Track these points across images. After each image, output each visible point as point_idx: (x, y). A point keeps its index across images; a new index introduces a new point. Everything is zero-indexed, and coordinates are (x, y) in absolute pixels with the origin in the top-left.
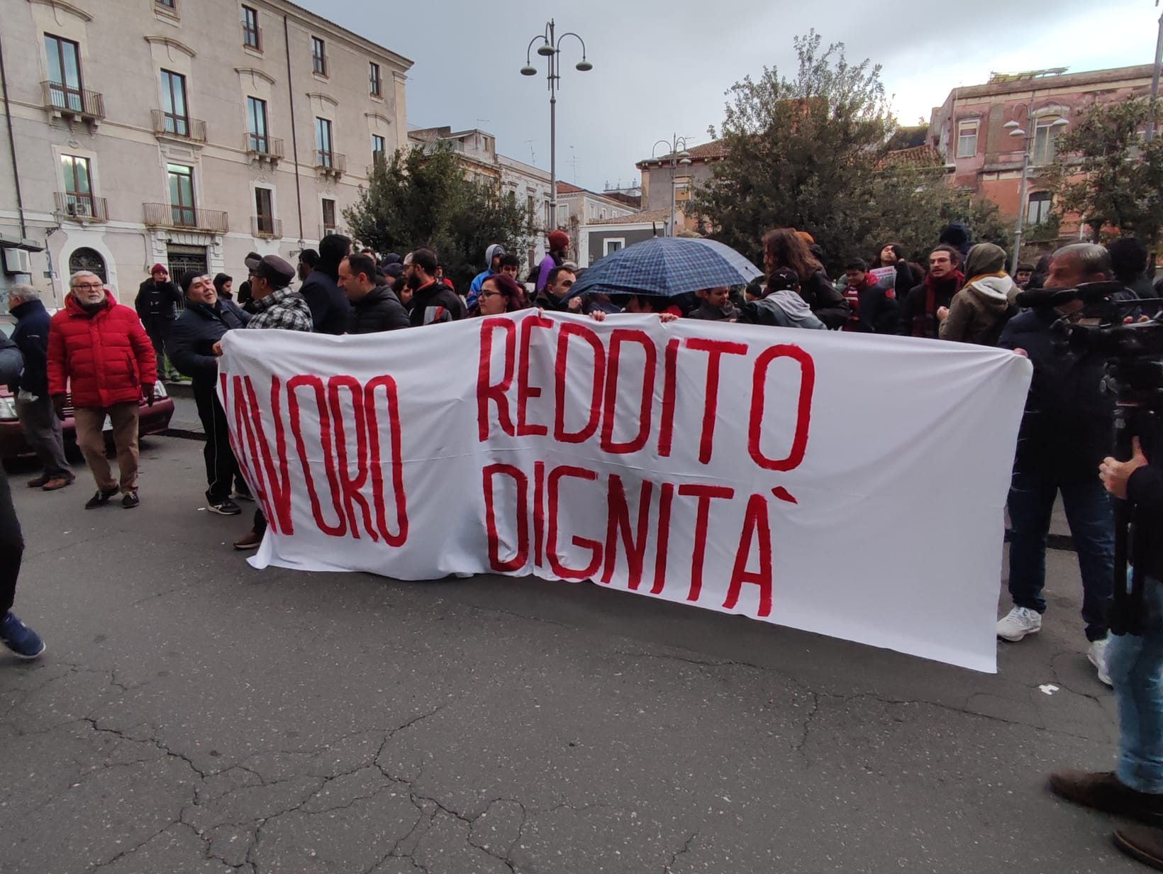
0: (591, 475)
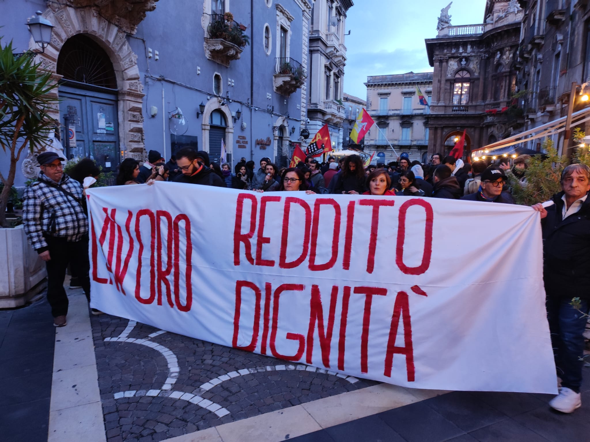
0: (300, 287)
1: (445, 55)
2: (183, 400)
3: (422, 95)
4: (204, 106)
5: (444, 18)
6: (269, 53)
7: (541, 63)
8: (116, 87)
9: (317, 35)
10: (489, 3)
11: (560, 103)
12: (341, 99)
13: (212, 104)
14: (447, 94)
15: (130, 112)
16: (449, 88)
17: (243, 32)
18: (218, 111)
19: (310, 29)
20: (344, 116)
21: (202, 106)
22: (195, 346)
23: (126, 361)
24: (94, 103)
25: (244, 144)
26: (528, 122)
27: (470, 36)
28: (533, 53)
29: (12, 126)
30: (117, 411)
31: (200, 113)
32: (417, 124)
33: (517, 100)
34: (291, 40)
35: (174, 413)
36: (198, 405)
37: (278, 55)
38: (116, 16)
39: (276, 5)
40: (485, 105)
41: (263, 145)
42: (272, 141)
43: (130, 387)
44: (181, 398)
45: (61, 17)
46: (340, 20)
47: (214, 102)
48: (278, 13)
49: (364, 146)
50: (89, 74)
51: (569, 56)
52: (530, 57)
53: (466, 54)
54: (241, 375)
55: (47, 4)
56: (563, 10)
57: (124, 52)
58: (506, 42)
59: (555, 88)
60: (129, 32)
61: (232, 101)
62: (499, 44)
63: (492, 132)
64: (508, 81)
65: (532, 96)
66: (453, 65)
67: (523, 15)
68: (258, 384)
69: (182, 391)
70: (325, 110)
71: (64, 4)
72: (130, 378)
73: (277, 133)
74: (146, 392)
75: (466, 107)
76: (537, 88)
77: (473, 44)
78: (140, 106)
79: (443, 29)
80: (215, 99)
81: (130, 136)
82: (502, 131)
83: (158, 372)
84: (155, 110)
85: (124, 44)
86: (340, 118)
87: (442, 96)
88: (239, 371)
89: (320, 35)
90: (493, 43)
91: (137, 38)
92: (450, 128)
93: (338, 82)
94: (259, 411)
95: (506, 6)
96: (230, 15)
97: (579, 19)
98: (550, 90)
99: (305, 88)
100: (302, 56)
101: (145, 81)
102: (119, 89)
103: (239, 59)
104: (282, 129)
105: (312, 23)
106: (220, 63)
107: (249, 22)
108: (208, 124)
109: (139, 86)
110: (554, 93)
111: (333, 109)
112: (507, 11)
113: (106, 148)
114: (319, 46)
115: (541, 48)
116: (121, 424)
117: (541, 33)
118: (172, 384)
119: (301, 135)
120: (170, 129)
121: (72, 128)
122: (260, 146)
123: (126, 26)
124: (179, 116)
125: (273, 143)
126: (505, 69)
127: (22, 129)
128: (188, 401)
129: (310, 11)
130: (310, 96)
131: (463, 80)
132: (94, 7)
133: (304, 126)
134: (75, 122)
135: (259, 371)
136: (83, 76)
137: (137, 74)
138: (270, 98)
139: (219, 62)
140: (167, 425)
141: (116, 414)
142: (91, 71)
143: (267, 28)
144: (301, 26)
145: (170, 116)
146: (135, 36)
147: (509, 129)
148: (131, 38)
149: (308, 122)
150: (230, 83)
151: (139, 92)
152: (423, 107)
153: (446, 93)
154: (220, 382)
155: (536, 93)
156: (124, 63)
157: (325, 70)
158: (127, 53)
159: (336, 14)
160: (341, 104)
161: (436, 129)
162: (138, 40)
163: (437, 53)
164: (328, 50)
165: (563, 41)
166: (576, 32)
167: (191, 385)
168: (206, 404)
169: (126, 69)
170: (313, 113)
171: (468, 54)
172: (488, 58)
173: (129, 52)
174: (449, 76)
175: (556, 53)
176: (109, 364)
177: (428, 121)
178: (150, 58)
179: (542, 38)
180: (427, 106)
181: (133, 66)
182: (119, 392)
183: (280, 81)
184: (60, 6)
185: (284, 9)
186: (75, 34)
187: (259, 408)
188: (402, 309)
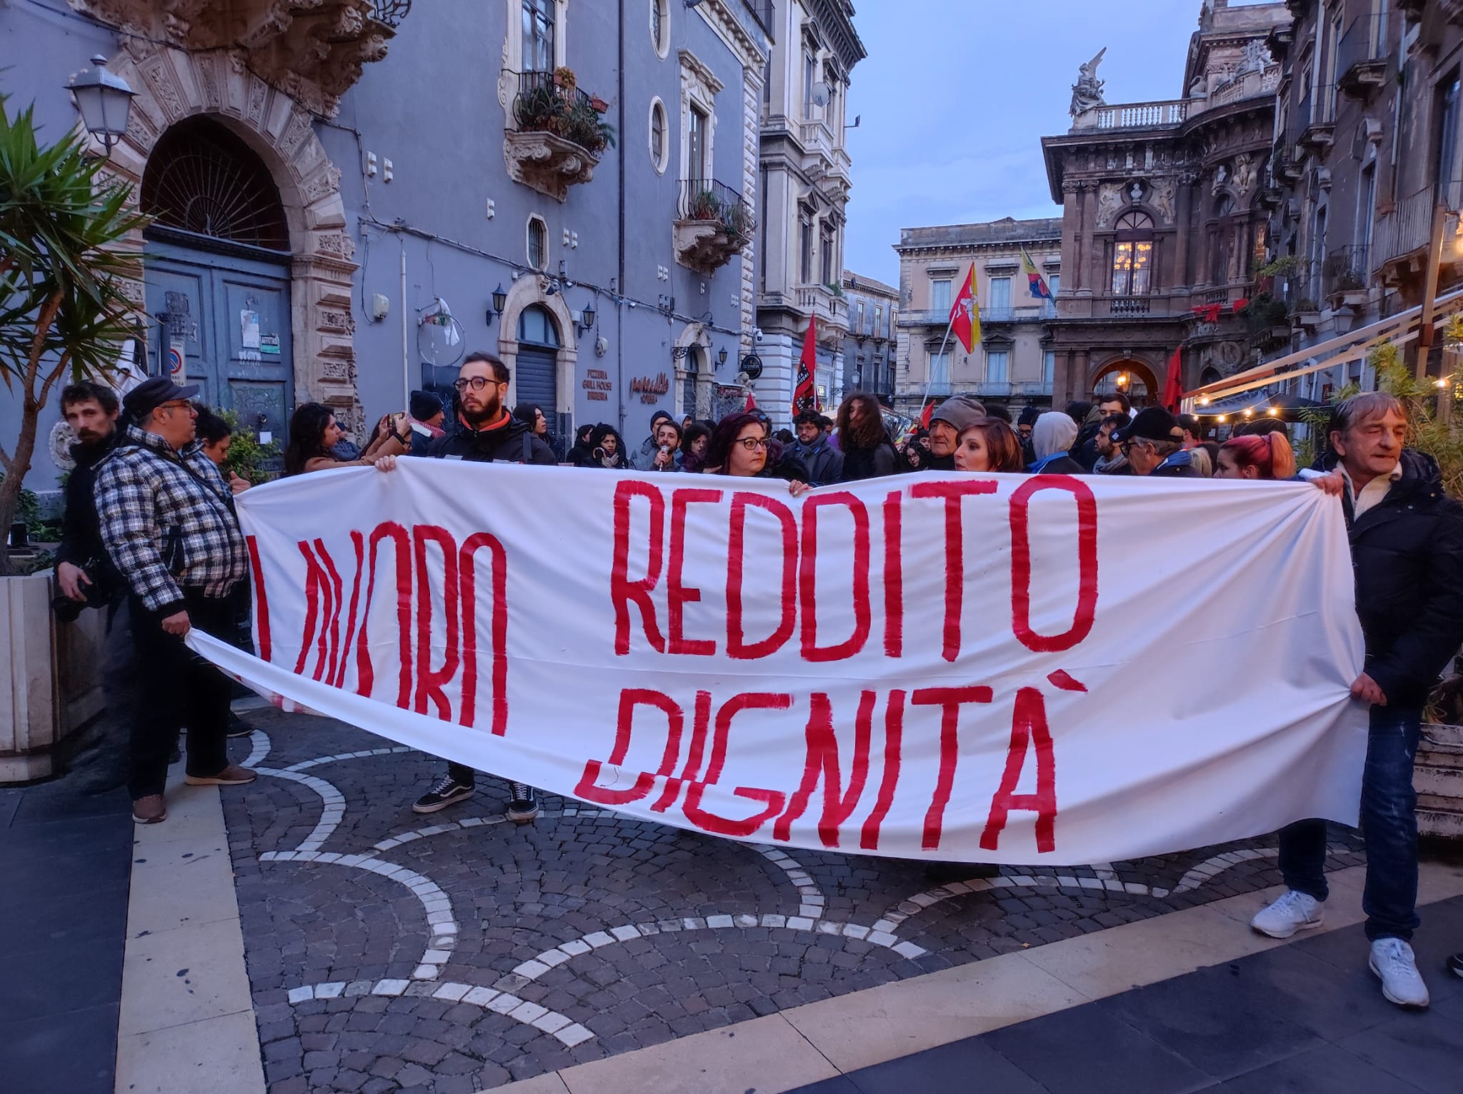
0: (783, 701)
1: (1091, 175)
2: (470, 1004)
3: (1034, 272)
4: (505, 296)
5: (1088, 87)
6: (662, 169)
7: (1328, 190)
8: (286, 246)
9: (778, 128)
10: (1196, 50)
11: (1379, 284)
12: (838, 282)
13: (523, 292)
14: (1096, 269)
15: (321, 309)
16: (1101, 254)
17: (600, 115)
18: (539, 308)
19: (762, 113)
20: (845, 323)
21: (499, 296)
22: (496, 869)
23: (317, 908)
24: (230, 286)
25: (603, 391)
26: (1298, 333)
27: (1150, 129)
28: (1308, 167)
29: (29, 322)
30: (297, 1034)
31: (492, 314)
32: (1025, 344)
33: (1271, 279)
34: (715, 138)
35: (448, 1037)
36: (510, 1017)
37: (684, 174)
38: (289, 72)
39: (680, 53)
40: (1190, 296)
41: (648, 391)
42: (671, 382)
43: (329, 974)
44: (465, 999)
45: (154, 74)
46: (834, 91)
47: (529, 287)
48: (685, 72)
49: (894, 399)
50: (222, 213)
51: (1398, 171)
52: (1301, 177)
53: (1141, 174)
54: (618, 940)
55: (118, 41)
56: (1381, 61)
57: (308, 160)
58: (1240, 142)
59: (1364, 250)
60: (321, 113)
61: (574, 283)
62: (1224, 147)
63: (1210, 360)
64: (1245, 237)
65: (1308, 271)
66: (1111, 198)
67: (1280, 77)
68: (665, 962)
69: (466, 982)
70: (801, 308)
71: (160, 42)
72: (327, 949)
73: (682, 363)
74: (373, 986)
75: (1145, 301)
76: (1319, 250)
77: (1158, 147)
78: (346, 293)
79: (1084, 112)
80: (530, 279)
81: (322, 366)
82: (1235, 357)
83: (401, 935)
84: (382, 302)
85: (307, 141)
86: (837, 328)
87: (1085, 274)
88: (614, 931)
89: (787, 127)
90: (1209, 145)
91: (339, 127)
92: (1107, 353)
93: (831, 241)
94: (672, 1031)
95: (1238, 56)
96: (568, 73)
97: (1421, 79)
98: (1351, 256)
99: (752, 254)
100: (742, 176)
101: (359, 232)
102: (294, 251)
103: (589, 181)
104: (694, 353)
105: (767, 99)
106: (542, 191)
107: (615, 91)
108: (513, 340)
109: (343, 244)
110: (1364, 261)
111: (821, 308)
112: (1240, 70)
113: (260, 398)
114: (783, 154)
115: (1327, 154)
116: (308, 1066)
117: (1326, 119)
118: (438, 965)
119: (742, 369)
120: (419, 351)
121: (179, 347)
122: (642, 394)
123: (313, 97)
124: (443, 319)
125: (674, 386)
126: (1240, 208)
127: (53, 328)
128: (483, 1008)
129: (761, 67)
130: (764, 274)
131: (1134, 236)
132: (233, 49)
133: (750, 348)
134: (184, 331)
135: (666, 929)
136: (206, 220)
137: (339, 216)
138: (666, 277)
139: (540, 188)
140: (430, 1068)
141: (296, 1040)
142: (226, 206)
143: (657, 109)
144: (741, 104)
145: (420, 319)
146: (337, 123)
147: (1253, 354)
148: (325, 128)
149: (760, 339)
150: (567, 240)
151: (344, 260)
152: (1038, 301)
153: (1093, 267)
154: (565, 958)
155: (1318, 263)
156: (308, 188)
157: (799, 211)
158: (315, 164)
159: (825, 77)
160: (837, 293)
161: (1072, 354)
162: (344, 132)
163: (1071, 170)
164: (807, 164)
165: (1380, 137)
166: (1414, 114)
167: (490, 967)
168: (530, 1013)
169: (313, 203)
170: (769, 316)
171: (1148, 171)
172: (1197, 183)
173: (320, 161)
174: (1102, 225)
175: (1365, 164)
176: (272, 917)
177: (1052, 337)
178: (372, 175)
179: (1328, 130)
180: (1047, 300)
181: (330, 195)
182: (301, 985)
183: (689, 238)
184: (150, 48)
185: (700, 63)
186: (186, 116)
187: (670, 1023)
188: (1030, 728)
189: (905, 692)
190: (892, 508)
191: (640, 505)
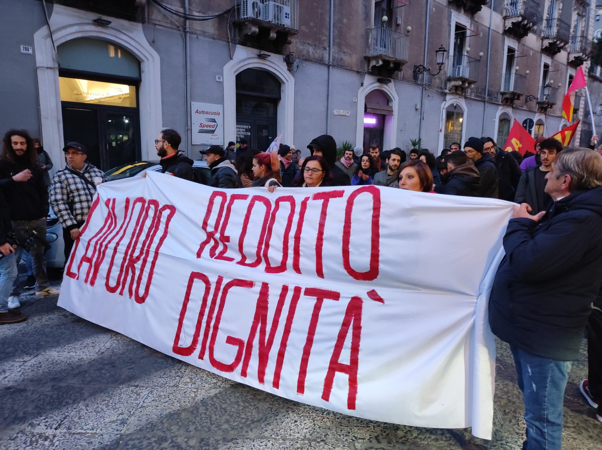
0: (250, 284)
188: (353, 318)
189: (301, 288)
190: (304, 204)
191: (218, 200)
